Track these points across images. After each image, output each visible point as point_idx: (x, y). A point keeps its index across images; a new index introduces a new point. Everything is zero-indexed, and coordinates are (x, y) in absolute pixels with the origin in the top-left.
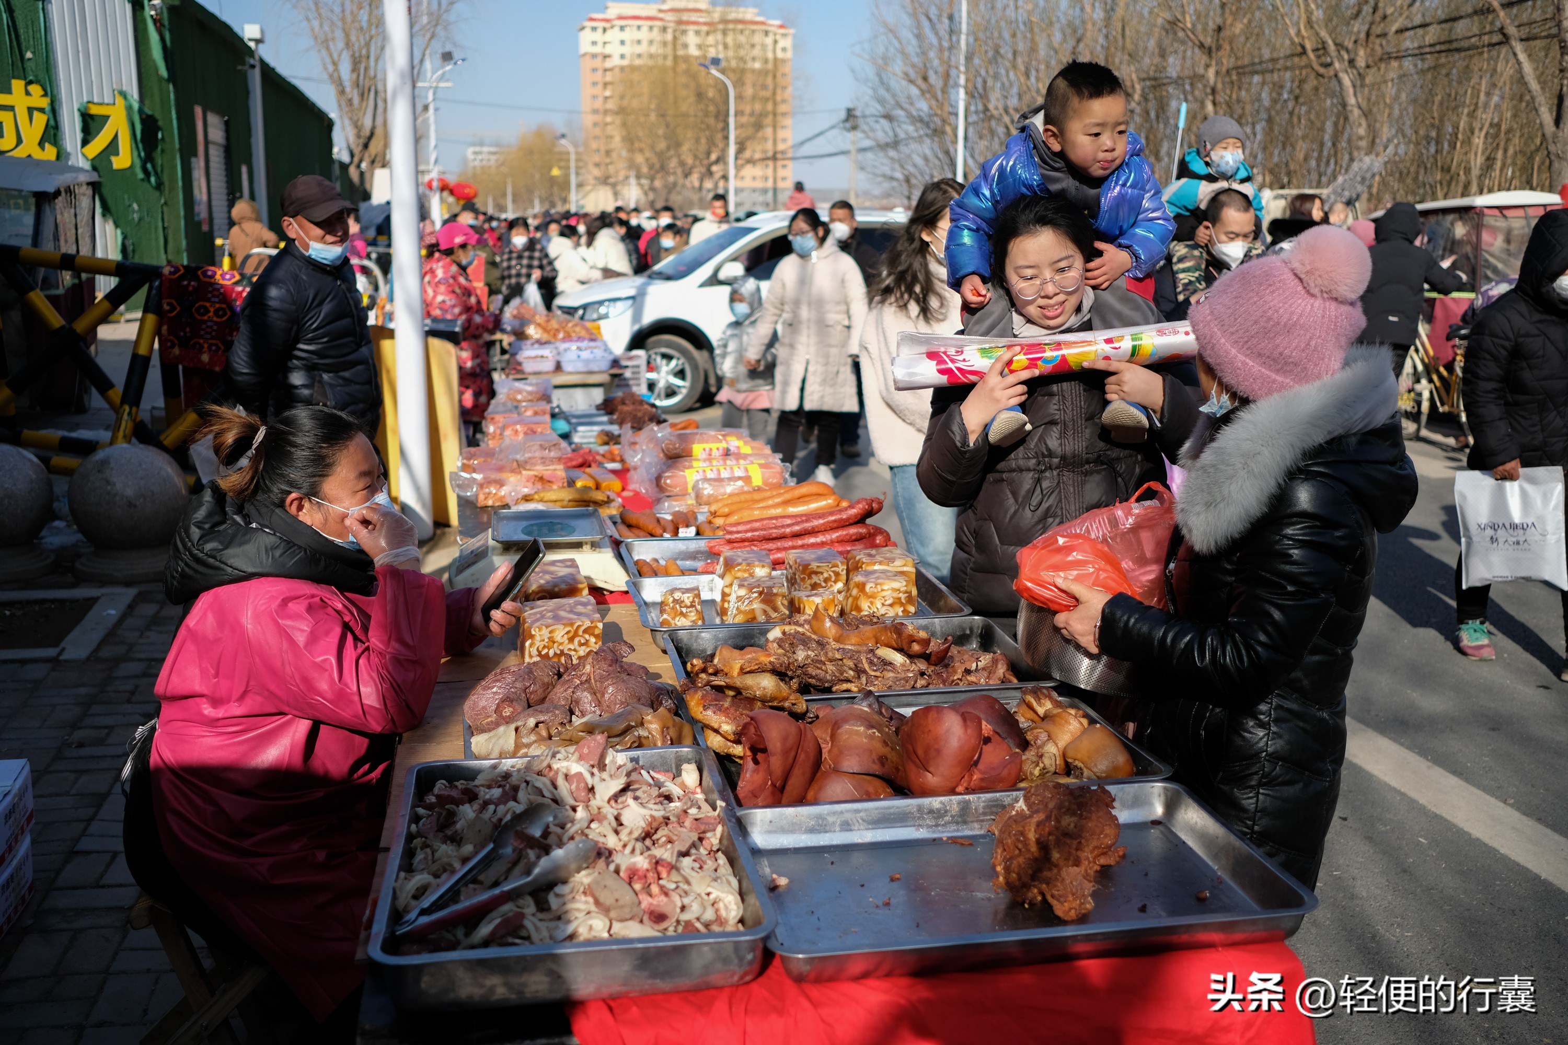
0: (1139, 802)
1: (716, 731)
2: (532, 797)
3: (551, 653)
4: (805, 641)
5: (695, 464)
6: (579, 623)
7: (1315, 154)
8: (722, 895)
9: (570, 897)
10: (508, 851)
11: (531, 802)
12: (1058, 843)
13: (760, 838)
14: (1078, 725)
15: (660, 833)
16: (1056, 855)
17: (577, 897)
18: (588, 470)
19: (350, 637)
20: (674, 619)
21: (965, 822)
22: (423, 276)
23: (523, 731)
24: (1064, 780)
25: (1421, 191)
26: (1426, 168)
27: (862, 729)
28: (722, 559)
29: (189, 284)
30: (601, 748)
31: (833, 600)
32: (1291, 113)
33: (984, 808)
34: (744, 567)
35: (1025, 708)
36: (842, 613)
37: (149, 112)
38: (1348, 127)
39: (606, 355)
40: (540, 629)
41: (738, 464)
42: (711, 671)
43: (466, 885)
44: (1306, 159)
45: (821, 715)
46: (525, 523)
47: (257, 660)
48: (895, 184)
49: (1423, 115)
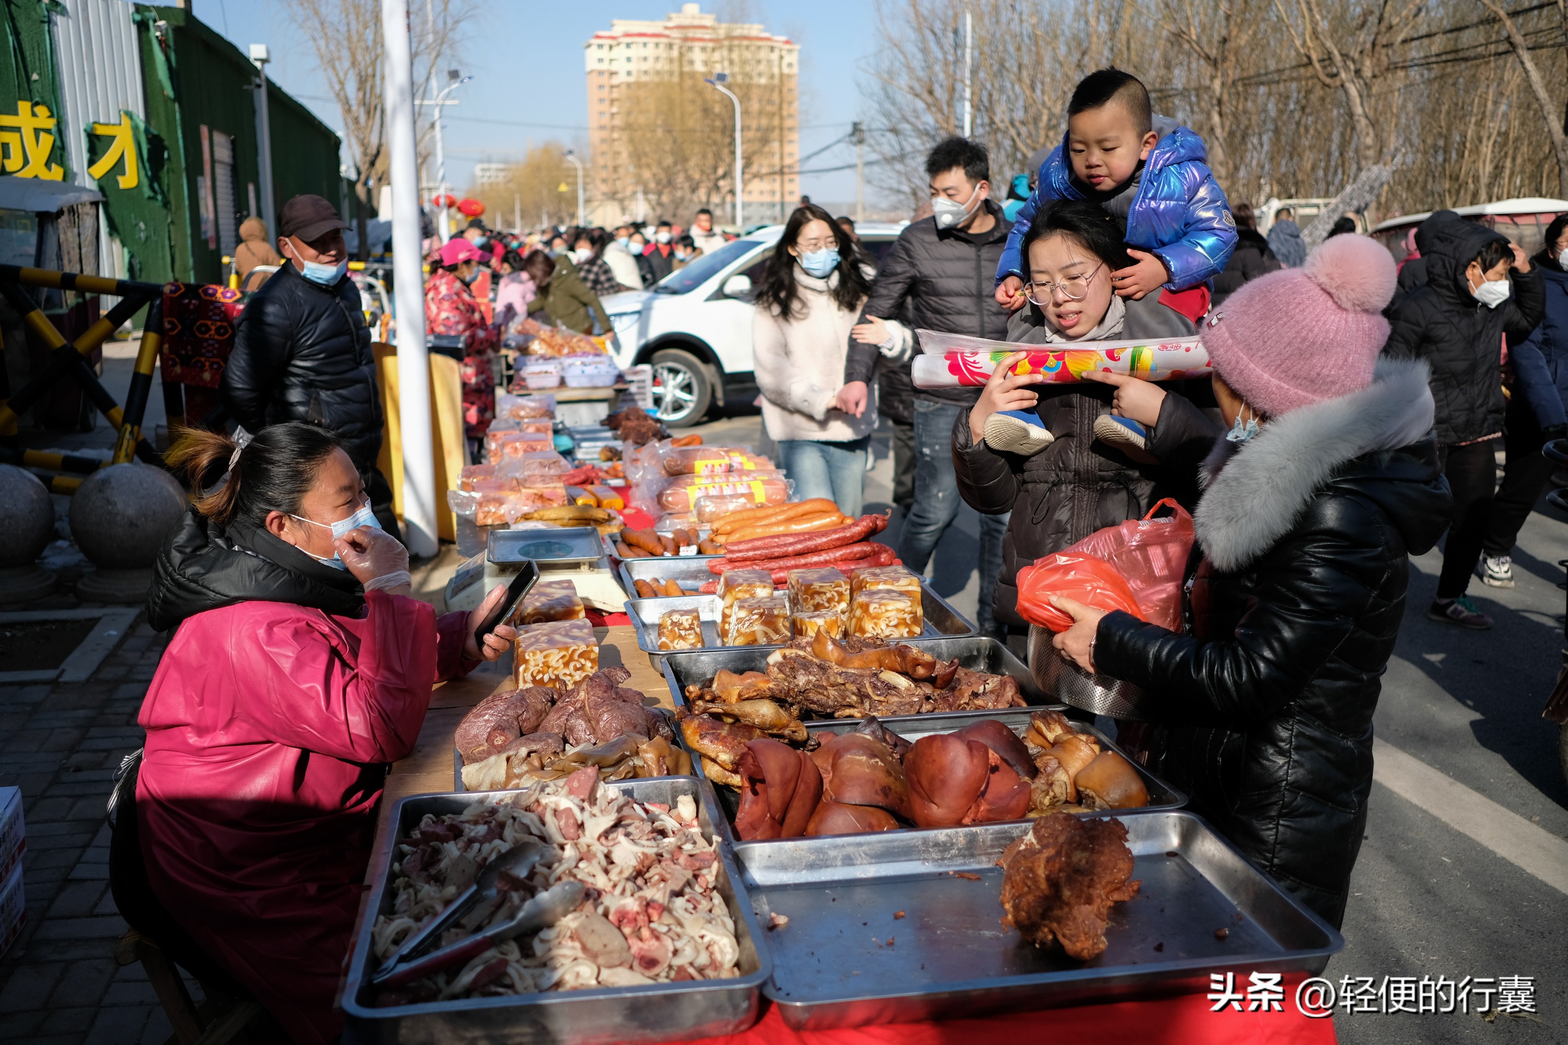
0: (1153, 833)
1: (714, 760)
2: (518, 835)
3: (546, 678)
4: (806, 665)
5: (697, 481)
6: (575, 647)
7: (1323, 164)
8: (716, 938)
9: (556, 942)
10: (492, 892)
11: (516, 841)
12: (1070, 880)
13: (758, 874)
14: (1089, 752)
15: (653, 871)
16: (1067, 893)
17: (564, 942)
18: (590, 487)
19: (337, 663)
20: (672, 642)
21: (972, 856)
22: (426, 294)
23: (515, 761)
24: (1074, 810)
25: (1430, 200)
26: (1434, 177)
27: (864, 758)
28: (722, 579)
29: (190, 303)
30: (592, 781)
31: (836, 622)
32: (1298, 124)
33: (992, 840)
34: (745, 587)
35: (1034, 733)
36: (846, 634)
37: (155, 132)
38: (1355, 137)
39: (610, 370)
40: (534, 654)
41: (741, 481)
42: (708, 697)
43: (448, 929)
44: (1313, 168)
45: (823, 743)
46: (522, 543)
47: (242, 687)
48: (902, 197)
49: (1430, 124)
